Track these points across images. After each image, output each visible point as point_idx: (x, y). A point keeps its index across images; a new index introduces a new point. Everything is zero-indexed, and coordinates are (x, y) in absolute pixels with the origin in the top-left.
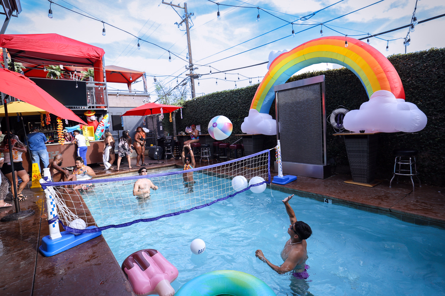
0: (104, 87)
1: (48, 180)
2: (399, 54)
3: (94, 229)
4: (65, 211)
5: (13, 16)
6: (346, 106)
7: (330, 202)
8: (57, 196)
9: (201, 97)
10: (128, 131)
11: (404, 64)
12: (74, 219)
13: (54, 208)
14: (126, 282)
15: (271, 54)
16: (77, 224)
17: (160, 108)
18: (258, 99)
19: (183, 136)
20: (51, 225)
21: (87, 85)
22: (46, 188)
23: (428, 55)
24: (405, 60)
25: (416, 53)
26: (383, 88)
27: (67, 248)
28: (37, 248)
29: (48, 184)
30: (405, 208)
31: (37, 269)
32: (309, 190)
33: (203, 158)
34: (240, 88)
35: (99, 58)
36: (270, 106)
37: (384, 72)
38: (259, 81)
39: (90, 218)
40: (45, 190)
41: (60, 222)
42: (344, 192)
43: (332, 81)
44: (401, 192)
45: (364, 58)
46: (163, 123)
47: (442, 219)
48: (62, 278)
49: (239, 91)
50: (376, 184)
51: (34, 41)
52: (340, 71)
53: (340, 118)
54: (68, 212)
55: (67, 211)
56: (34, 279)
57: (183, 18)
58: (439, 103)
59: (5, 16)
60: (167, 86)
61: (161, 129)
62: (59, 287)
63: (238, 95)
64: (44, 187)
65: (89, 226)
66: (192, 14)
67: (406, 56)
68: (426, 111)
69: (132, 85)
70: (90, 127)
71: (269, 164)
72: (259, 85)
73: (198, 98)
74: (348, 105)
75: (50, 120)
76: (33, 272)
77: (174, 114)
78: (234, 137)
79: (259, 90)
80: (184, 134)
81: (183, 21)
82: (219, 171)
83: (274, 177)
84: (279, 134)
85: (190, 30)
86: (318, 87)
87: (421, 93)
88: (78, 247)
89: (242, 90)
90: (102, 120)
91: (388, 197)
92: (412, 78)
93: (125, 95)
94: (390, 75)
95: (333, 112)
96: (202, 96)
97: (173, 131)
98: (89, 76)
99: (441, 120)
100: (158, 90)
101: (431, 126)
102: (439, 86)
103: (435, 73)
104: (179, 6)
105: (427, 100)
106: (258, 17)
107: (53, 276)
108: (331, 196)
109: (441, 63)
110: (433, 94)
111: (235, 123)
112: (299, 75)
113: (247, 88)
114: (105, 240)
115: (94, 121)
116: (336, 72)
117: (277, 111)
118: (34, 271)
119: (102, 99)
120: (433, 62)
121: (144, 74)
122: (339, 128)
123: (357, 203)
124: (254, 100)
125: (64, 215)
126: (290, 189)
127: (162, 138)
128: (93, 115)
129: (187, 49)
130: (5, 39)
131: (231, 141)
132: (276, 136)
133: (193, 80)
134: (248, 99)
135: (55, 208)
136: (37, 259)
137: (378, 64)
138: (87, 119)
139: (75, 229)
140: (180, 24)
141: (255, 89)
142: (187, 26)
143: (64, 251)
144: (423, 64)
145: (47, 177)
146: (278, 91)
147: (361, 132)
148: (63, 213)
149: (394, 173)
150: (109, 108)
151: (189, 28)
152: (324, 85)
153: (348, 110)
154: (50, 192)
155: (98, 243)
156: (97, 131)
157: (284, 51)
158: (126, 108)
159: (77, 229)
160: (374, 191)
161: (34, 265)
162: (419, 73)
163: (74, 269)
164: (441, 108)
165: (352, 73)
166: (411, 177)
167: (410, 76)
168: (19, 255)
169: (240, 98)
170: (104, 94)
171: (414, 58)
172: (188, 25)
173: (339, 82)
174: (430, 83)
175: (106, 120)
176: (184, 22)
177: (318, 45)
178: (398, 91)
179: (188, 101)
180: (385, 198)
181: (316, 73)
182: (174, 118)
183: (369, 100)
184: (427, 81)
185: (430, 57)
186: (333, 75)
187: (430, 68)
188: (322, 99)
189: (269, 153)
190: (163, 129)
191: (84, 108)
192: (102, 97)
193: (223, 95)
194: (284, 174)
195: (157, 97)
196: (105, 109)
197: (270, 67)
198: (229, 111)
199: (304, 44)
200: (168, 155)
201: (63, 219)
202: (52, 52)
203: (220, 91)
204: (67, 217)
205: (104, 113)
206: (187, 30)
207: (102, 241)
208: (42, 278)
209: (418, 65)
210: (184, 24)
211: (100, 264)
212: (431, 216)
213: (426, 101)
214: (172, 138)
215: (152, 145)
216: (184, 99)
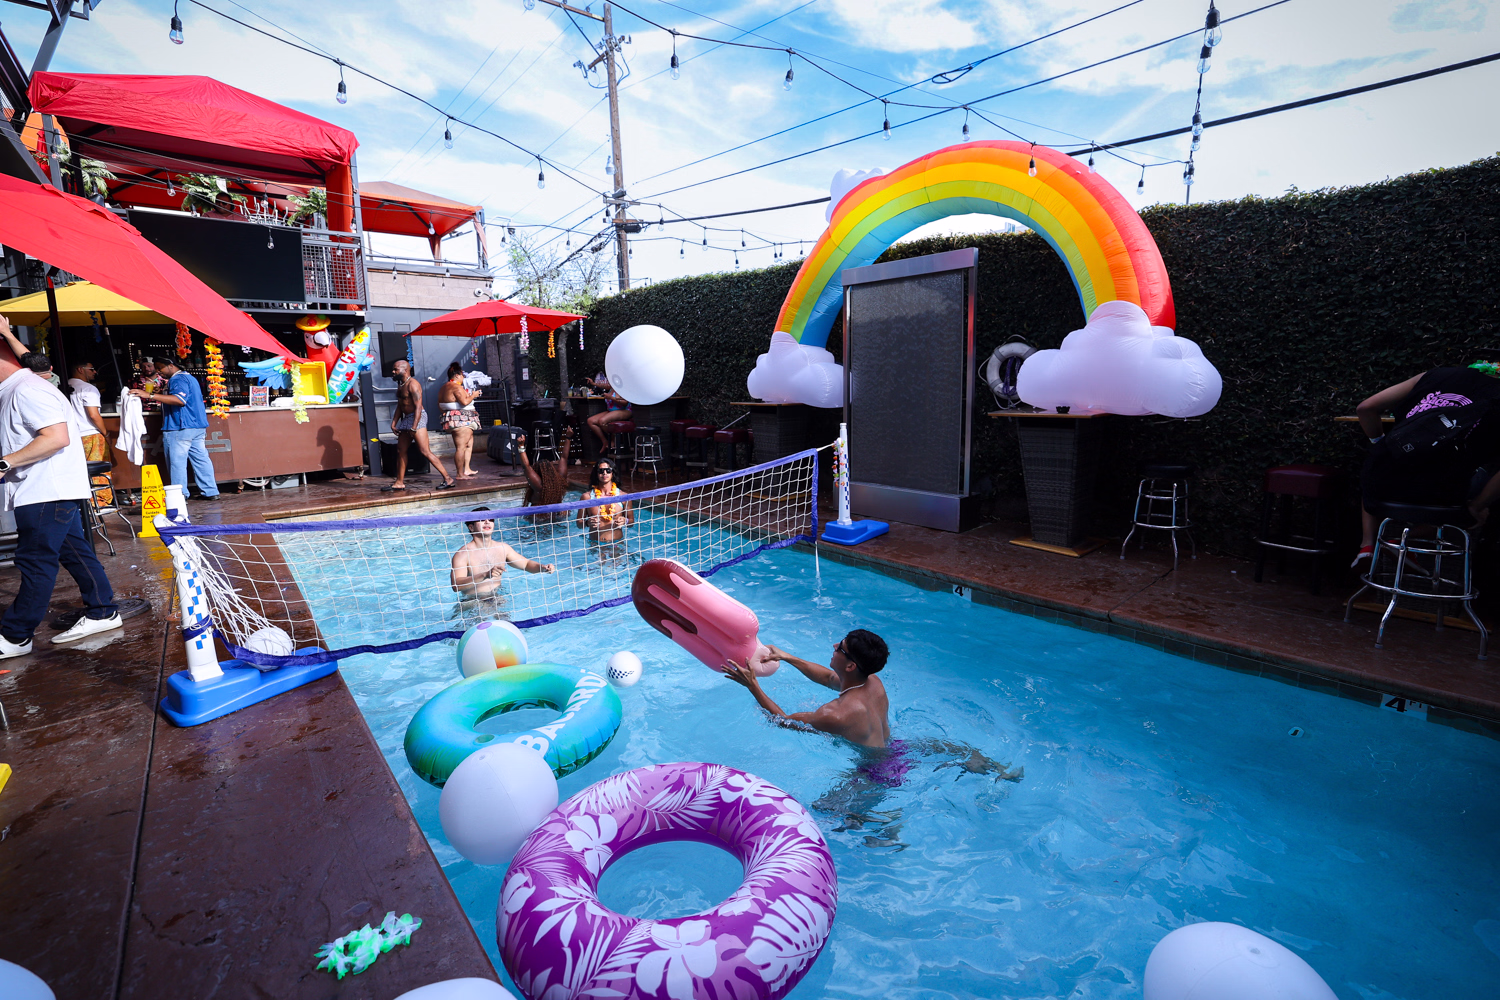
0: (355, 247)
1: (179, 519)
2: (1171, 204)
3: (315, 655)
4: (230, 604)
5: (73, 14)
6: (1031, 338)
7: (967, 594)
8: (207, 563)
9: (641, 289)
10: (430, 378)
11: (1179, 232)
12: (256, 629)
13: (199, 597)
14: (395, 794)
15: (839, 176)
16: (267, 642)
17: (519, 317)
18: (796, 306)
19: (585, 401)
20: (191, 644)
21: (305, 240)
22: (173, 541)
23: (1239, 214)
24: (1183, 222)
25: (1210, 205)
26: (1122, 294)
27: (241, 706)
28: (155, 704)
29: (178, 531)
30: (1146, 613)
31: (154, 759)
32: (916, 561)
33: (640, 465)
34: (751, 270)
35: (341, 158)
36: (830, 327)
37: (1129, 250)
38: (801, 253)
39: (308, 625)
40: (172, 547)
41: (217, 635)
42: (1006, 567)
43: (998, 266)
44: (1144, 571)
45: (1082, 209)
46: (532, 360)
47: (1221, 639)
48: (224, 783)
49: (747, 277)
50: (1090, 550)
51: (139, 97)
52: (1020, 239)
53: (1011, 368)
54: (240, 609)
55: (237, 606)
56: (147, 784)
57: (598, 50)
58: (1254, 343)
59: (47, 16)
60: (545, 252)
61: (526, 377)
62: (213, 804)
63: (743, 290)
64: (167, 539)
65: (299, 646)
66: (627, 40)
67: (1187, 210)
68: (1223, 361)
69: (442, 243)
70: (314, 363)
71: (814, 488)
72: (801, 263)
73: (634, 293)
74: (1035, 334)
75: (190, 343)
76: (144, 766)
77: (562, 334)
78: (730, 409)
79: (800, 280)
80: (589, 394)
81: (600, 59)
82: (683, 504)
83: (828, 524)
84: (849, 406)
85: (618, 88)
86: (958, 279)
87: (1215, 315)
88: (271, 704)
89: (755, 275)
90: (350, 346)
91: (1110, 584)
92: (1196, 274)
93: (421, 274)
94: (1141, 261)
95: (996, 351)
96: (644, 286)
97: (559, 383)
98: (313, 211)
99: (1255, 388)
100: (516, 263)
101: (1231, 404)
102: (1258, 298)
103: (1251, 264)
104: (587, 13)
105: (1227, 333)
106: (788, 77)
107: (198, 778)
108: (968, 578)
109: (1267, 237)
110: (1241, 318)
111: (734, 370)
112: (912, 243)
113: (770, 272)
114: (346, 686)
115: (327, 346)
116: (1009, 242)
117: (848, 343)
118: (147, 763)
119: (349, 283)
120: (1248, 234)
121: (477, 213)
122: (1009, 396)
123: (1031, 597)
124: (786, 308)
125: (230, 615)
126: (866, 558)
127: (526, 404)
128: (323, 330)
129: (609, 146)
130: (48, 86)
131: (720, 418)
132: (841, 409)
133: (623, 237)
134: (770, 303)
135: (203, 598)
136: (156, 733)
137: (1114, 227)
138: (306, 340)
139: (260, 654)
140: (590, 67)
141: (791, 274)
142: (611, 75)
143: (232, 713)
144: (1225, 237)
145: (176, 510)
146: (853, 285)
147: (1058, 409)
148: (224, 610)
149: (1134, 523)
150: (370, 310)
151: (617, 80)
152: (973, 275)
153: (1033, 350)
154: (186, 552)
155: (326, 694)
156: (333, 376)
157: (873, 171)
158: (423, 312)
159: (267, 655)
160: (1081, 568)
161: (148, 748)
162: (1214, 260)
163: (256, 760)
164: (1257, 356)
165: (1050, 247)
166: (1173, 533)
167: (1192, 267)
168: (105, 721)
169: (748, 300)
170: (356, 268)
171: (1205, 219)
172: (615, 71)
173: (1016, 270)
174: (1238, 290)
175: (362, 347)
176: (602, 62)
177: (965, 161)
178: (1157, 304)
179: (604, 300)
180: (1104, 585)
181: (959, 240)
182: (562, 346)
183: (1085, 324)
184: (1231, 284)
185: (1241, 220)
186: (1000, 250)
187: (1241, 249)
188: (966, 316)
189: (815, 458)
190: (531, 375)
191: (296, 308)
192: (348, 276)
193: (704, 287)
194: (854, 516)
195: (515, 283)
196: (359, 313)
197: (835, 215)
198: (718, 333)
199: (928, 157)
200: (542, 452)
201: (226, 625)
202: (196, 133)
203: (696, 276)
204: (238, 622)
205: (358, 323)
206: (609, 86)
207: (339, 688)
208: (169, 782)
209: (1212, 237)
210: (601, 66)
211: (330, 748)
212: (1199, 634)
213: (1224, 336)
214: (555, 403)
215: (498, 422)
216: (592, 293)
